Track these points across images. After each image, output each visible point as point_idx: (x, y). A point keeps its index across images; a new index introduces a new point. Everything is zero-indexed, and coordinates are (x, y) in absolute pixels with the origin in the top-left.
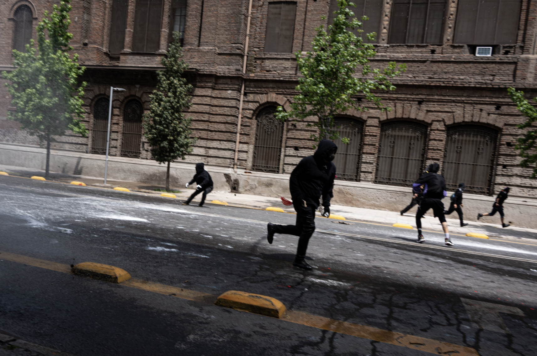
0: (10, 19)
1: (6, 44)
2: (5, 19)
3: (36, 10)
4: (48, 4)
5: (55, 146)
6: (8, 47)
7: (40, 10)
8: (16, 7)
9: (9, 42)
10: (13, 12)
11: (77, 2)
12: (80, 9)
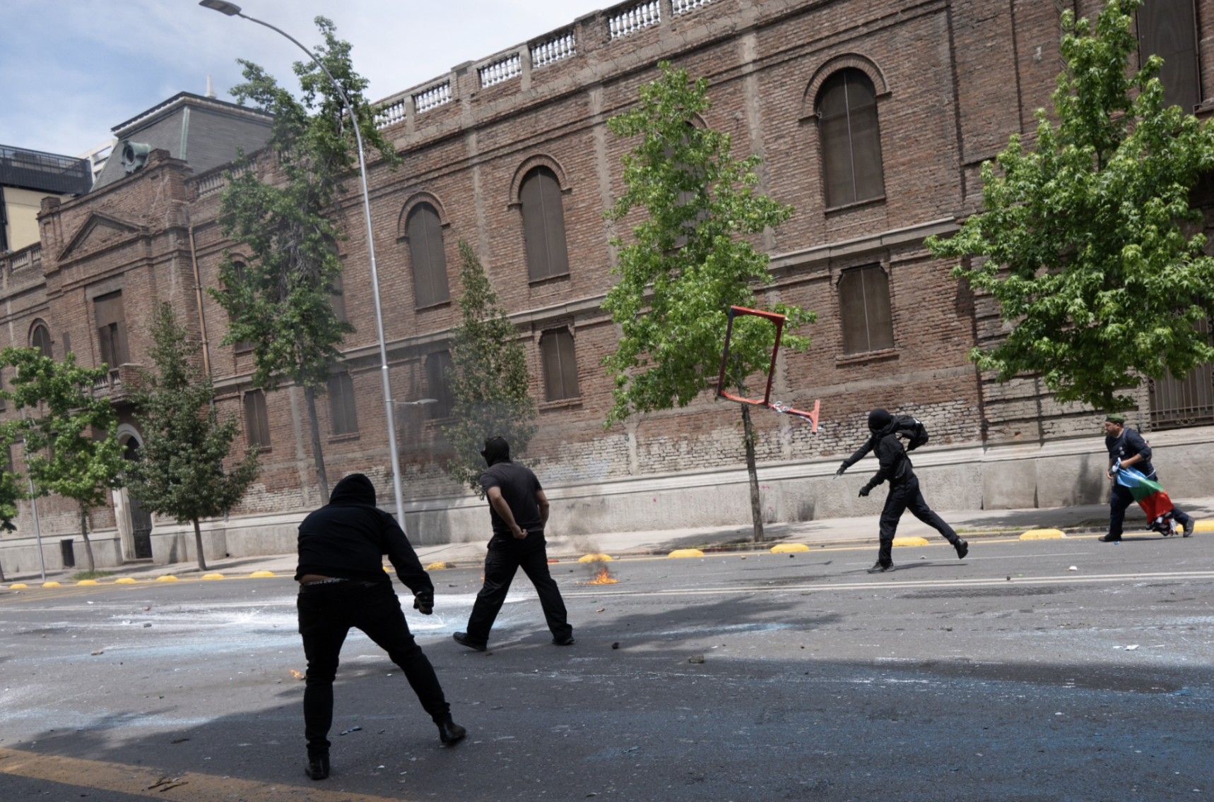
0: (803, 122)
1: (804, 189)
2: (792, 125)
3: (882, 72)
4: (919, 44)
5: (1017, 434)
6: (811, 196)
7: (896, 69)
8: (817, 83)
9: (811, 184)
10: (810, 100)
11: (1032, 4)
12: (1046, 23)
